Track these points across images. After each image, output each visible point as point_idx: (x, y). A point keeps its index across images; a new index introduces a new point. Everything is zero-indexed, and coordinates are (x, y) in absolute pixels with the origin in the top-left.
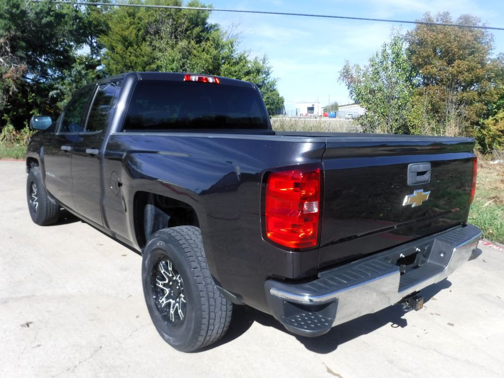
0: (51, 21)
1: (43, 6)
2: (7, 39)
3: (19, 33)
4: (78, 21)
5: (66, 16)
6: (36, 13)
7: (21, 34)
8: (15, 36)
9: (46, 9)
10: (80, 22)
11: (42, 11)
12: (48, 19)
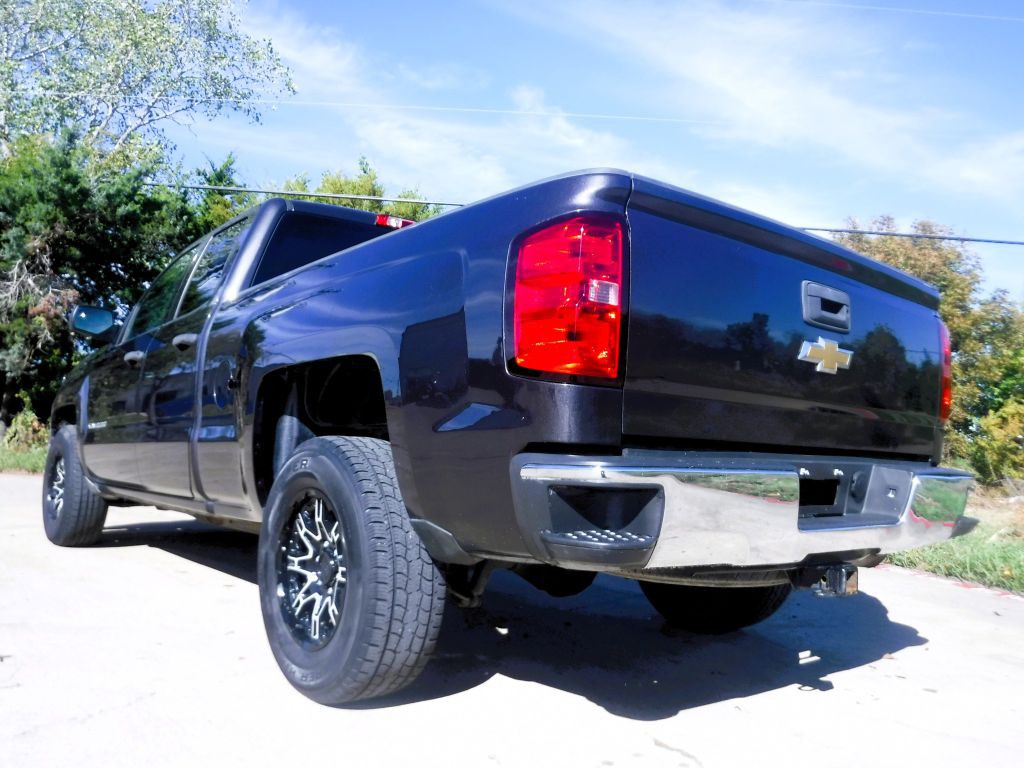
0: (135, 211)
1: (123, 185)
2: (47, 242)
3: (70, 233)
4: (185, 218)
5: (165, 207)
6: (109, 197)
7: (74, 234)
8: (63, 237)
9: (128, 190)
10: (189, 220)
11: (119, 192)
12: (131, 207)
